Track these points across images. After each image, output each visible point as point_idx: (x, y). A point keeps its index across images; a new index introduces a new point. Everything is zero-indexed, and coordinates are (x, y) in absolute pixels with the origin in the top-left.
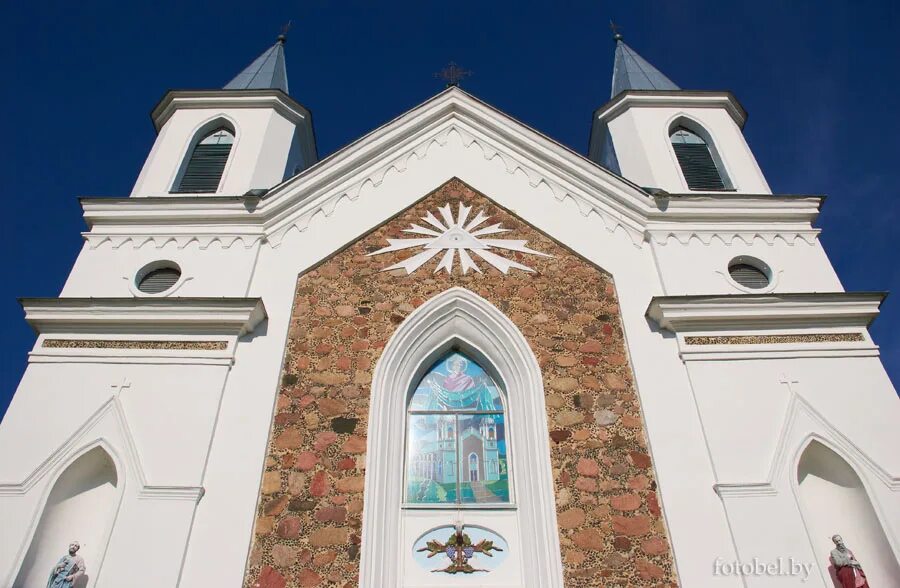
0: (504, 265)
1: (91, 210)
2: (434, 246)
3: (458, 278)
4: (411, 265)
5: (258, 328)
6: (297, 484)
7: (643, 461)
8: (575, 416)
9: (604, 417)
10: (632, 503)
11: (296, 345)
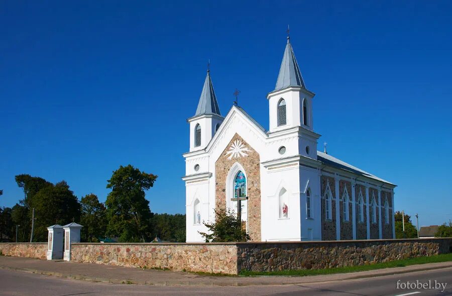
0: (244, 155)
1: (185, 156)
2: (233, 152)
3: (237, 160)
4: (230, 158)
5: (211, 176)
6: (219, 200)
7: (260, 192)
8: (252, 185)
9: (256, 185)
10: (257, 199)
11: (217, 178)
